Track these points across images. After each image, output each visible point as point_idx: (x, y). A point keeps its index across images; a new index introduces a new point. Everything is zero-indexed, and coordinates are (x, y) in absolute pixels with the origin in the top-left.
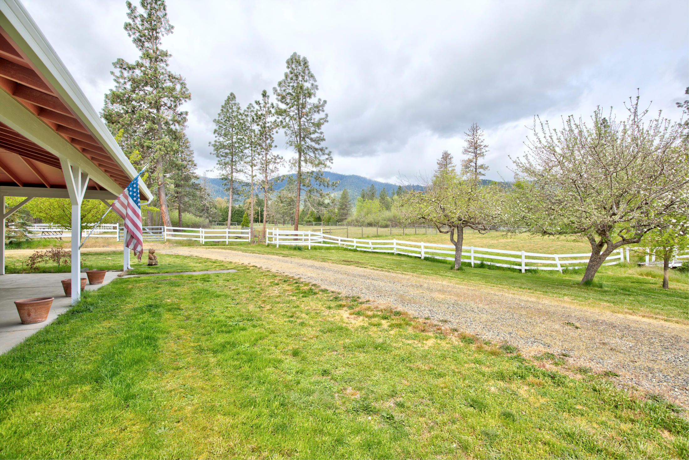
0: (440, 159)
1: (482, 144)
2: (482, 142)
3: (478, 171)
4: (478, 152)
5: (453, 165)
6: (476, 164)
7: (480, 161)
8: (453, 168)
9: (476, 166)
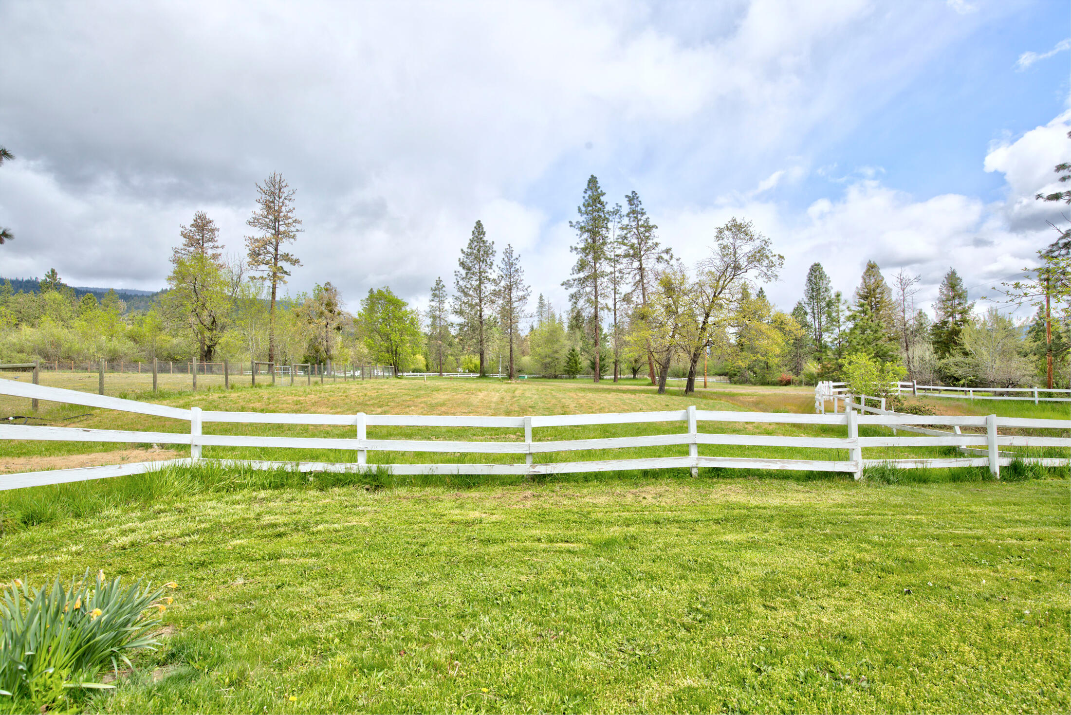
0: (188, 227)
1: (290, 215)
2: (291, 211)
3: (280, 264)
4: (282, 229)
5: (216, 244)
6: (276, 250)
7: (285, 247)
8: (219, 251)
9: (277, 255)
